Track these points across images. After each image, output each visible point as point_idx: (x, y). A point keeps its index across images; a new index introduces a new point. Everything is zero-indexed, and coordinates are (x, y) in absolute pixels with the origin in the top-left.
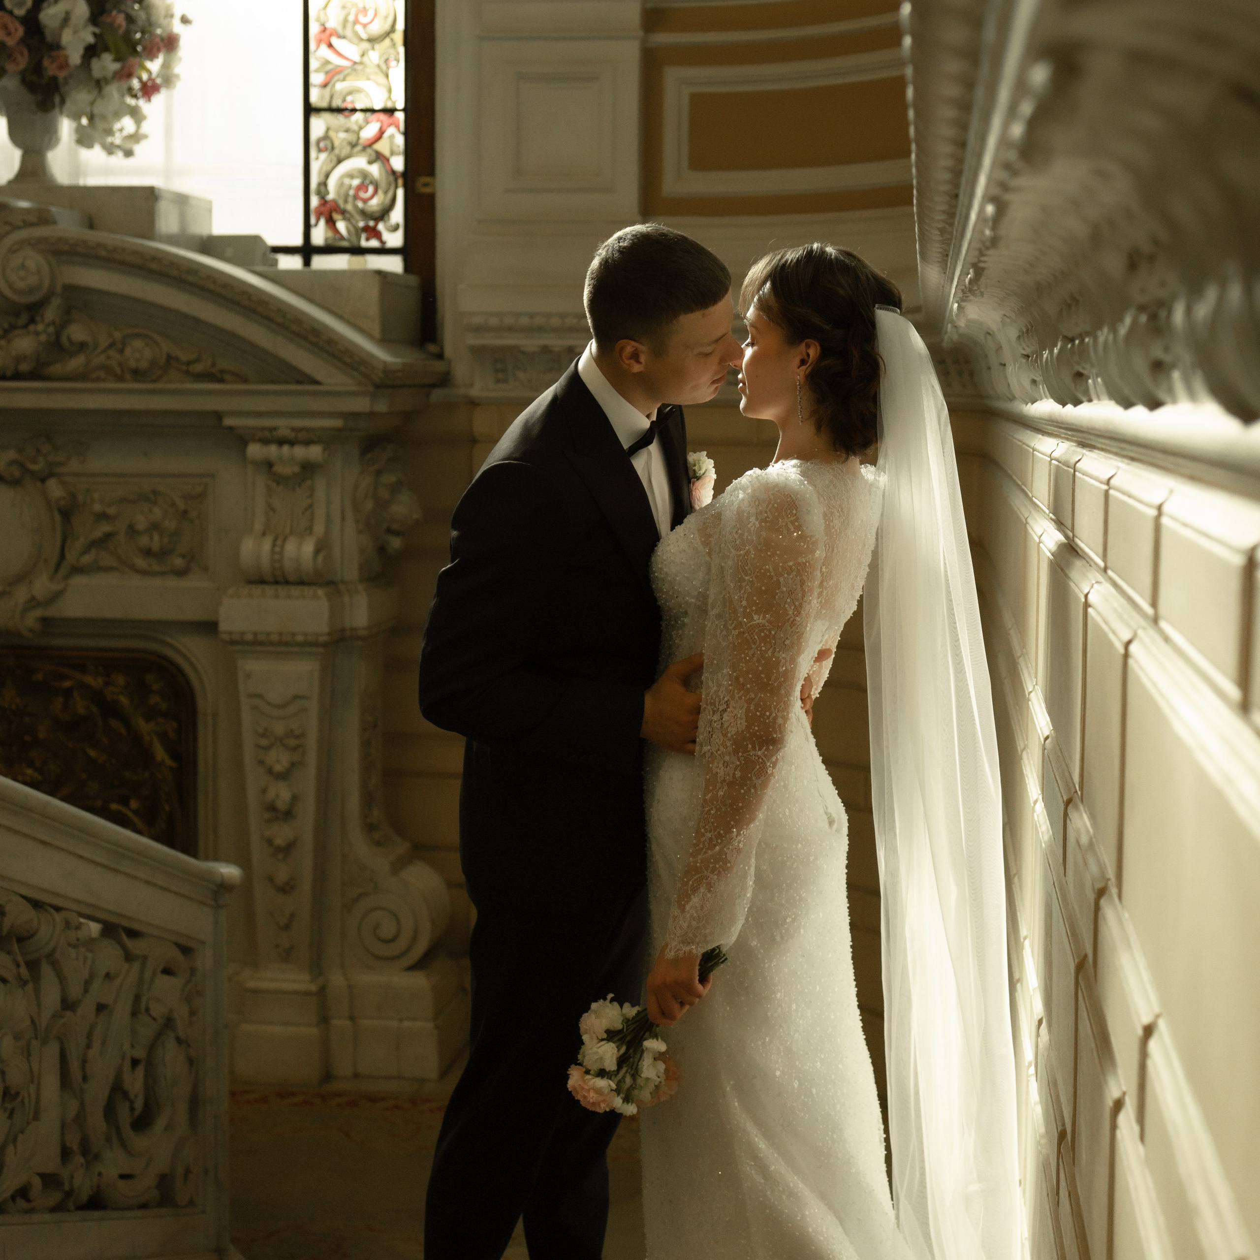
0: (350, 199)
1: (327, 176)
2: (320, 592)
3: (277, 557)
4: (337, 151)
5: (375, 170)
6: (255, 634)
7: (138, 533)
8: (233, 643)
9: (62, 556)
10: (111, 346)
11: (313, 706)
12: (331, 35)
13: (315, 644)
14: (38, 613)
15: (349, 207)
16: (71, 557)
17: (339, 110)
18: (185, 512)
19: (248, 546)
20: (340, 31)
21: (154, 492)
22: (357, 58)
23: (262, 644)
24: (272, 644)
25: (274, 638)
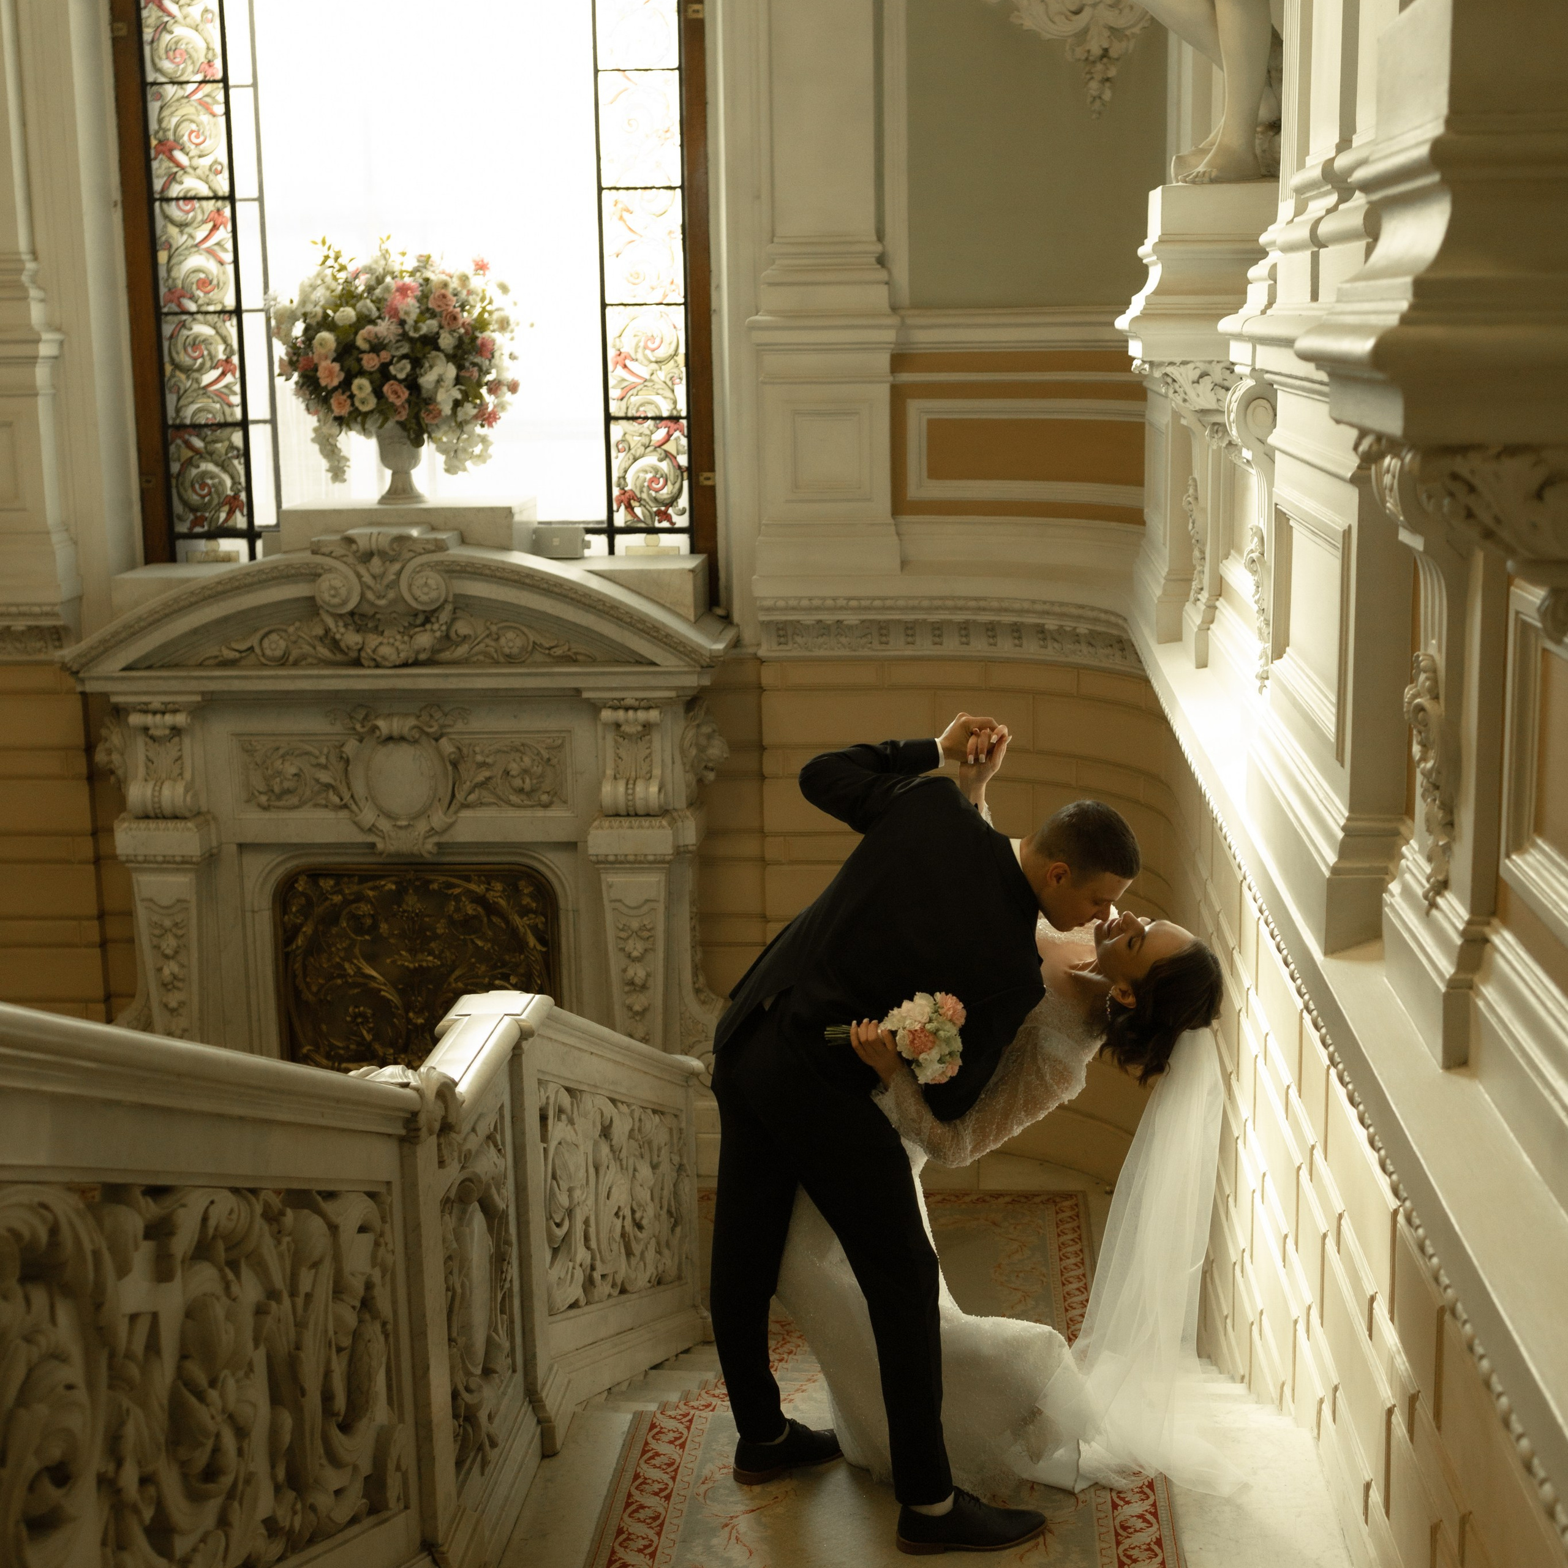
0: (645, 490)
1: (626, 472)
2: (664, 823)
3: (630, 797)
4: (632, 451)
5: (665, 466)
6: (616, 855)
7: (513, 777)
8: (598, 862)
9: (453, 796)
10: (487, 636)
11: (661, 907)
12: (625, 358)
13: (663, 862)
14: (436, 839)
15: (644, 496)
16: (460, 796)
17: (634, 419)
18: (549, 760)
19: (607, 789)
20: (633, 356)
21: (523, 745)
22: (648, 377)
23: (621, 863)
24: (629, 862)
25: (631, 858)
